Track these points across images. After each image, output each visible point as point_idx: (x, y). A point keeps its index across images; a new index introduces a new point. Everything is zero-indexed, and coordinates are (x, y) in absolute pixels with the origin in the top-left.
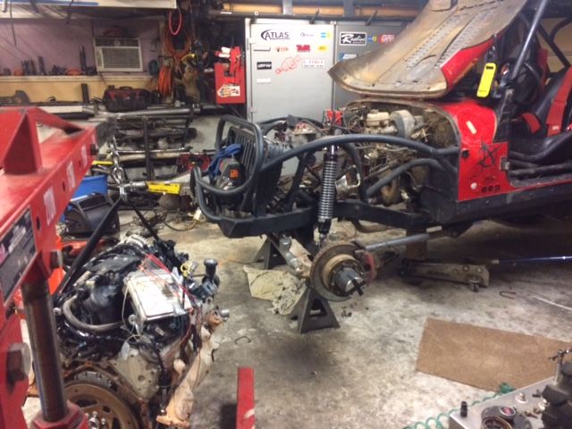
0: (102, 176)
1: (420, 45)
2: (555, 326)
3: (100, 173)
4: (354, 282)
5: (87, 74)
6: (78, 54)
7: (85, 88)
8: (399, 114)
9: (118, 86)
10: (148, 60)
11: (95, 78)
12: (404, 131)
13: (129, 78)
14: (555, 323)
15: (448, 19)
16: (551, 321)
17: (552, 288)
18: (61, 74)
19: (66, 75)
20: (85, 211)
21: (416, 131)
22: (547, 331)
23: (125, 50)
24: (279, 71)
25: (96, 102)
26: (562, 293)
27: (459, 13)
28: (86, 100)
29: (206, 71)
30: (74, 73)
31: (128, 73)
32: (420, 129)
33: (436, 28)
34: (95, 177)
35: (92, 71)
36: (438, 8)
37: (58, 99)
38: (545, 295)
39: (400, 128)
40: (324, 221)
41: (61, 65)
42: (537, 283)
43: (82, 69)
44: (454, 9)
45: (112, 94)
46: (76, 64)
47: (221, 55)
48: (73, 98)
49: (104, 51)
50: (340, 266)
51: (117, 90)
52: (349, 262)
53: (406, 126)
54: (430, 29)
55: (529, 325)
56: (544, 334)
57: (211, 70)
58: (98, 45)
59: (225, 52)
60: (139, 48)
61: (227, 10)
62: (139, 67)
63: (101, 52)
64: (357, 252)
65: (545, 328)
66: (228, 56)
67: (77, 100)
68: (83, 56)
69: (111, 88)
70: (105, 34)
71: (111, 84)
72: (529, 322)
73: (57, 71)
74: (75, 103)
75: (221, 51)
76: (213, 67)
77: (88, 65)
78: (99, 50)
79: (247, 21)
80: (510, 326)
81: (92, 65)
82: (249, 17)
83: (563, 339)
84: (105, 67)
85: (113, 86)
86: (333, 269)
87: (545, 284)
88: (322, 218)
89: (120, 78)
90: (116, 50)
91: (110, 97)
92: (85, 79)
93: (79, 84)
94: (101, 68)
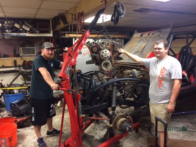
0: (23, 93)
1: (133, 48)
2: (186, 136)
3: (22, 92)
4: (129, 128)
5: (16, 57)
6: (13, 50)
7: (15, 62)
8: (133, 71)
9: (27, 61)
10: (38, 52)
11: (19, 58)
12: (135, 76)
13: (31, 57)
14: (185, 134)
15: (140, 41)
16: (184, 134)
17: (180, 122)
18: (7, 57)
19: (9, 57)
20: (19, 106)
21: (139, 76)
22: (184, 137)
23: (30, 48)
24: (84, 54)
25: (19, 66)
26: (184, 124)
27: (143, 39)
28: (15, 66)
29: (60, 55)
30: (12, 56)
31: (31, 56)
32: (140, 75)
33: (137, 43)
34: (21, 93)
35: (18, 56)
36: (136, 37)
37: (5, 66)
38: (179, 125)
39: (134, 75)
40: (114, 107)
41: (7, 54)
42: (175, 121)
43: (14, 55)
44: (142, 38)
45: (26, 63)
46: (12, 53)
47: (65, 50)
48: (10, 65)
49: (23, 49)
50: (123, 122)
51: (27, 62)
52: (125, 121)
53: (136, 75)
54: (135, 43)
55: (178, 136)
56: (183, 139)
57: (62, 55)
58: (20, 47)
59: (66, 49)
60: (35, 48)
61: (67, 36)
62: (35, 54)
63: (22, 49)
64: (127, 117)
65: (183, 137)
66: (67, 50)
67: (12, 66)
68: (15, 51)
69: (25, 61)
70: (23, 43)
71: (25, 60)
72: (178, 135)
73: (5, 56)
74: (11, 67)
75: (65, 48)
76: (62, 54)
77: (17, 53)
78: (21, 49)
79: (74, 39)
80: (173, 137)
81: (18, 54)
82: (74, 38)
83: (189, 140)
84: (23, 54)
85: (26, 61)
86: (121, 124)
87: (178, 121)
88: (113, 106)
89: (28, 58)
90: (27, 48)
91: (25, 64)
92: (15, 58)
93: (13, 60)
94: (21, 55)
